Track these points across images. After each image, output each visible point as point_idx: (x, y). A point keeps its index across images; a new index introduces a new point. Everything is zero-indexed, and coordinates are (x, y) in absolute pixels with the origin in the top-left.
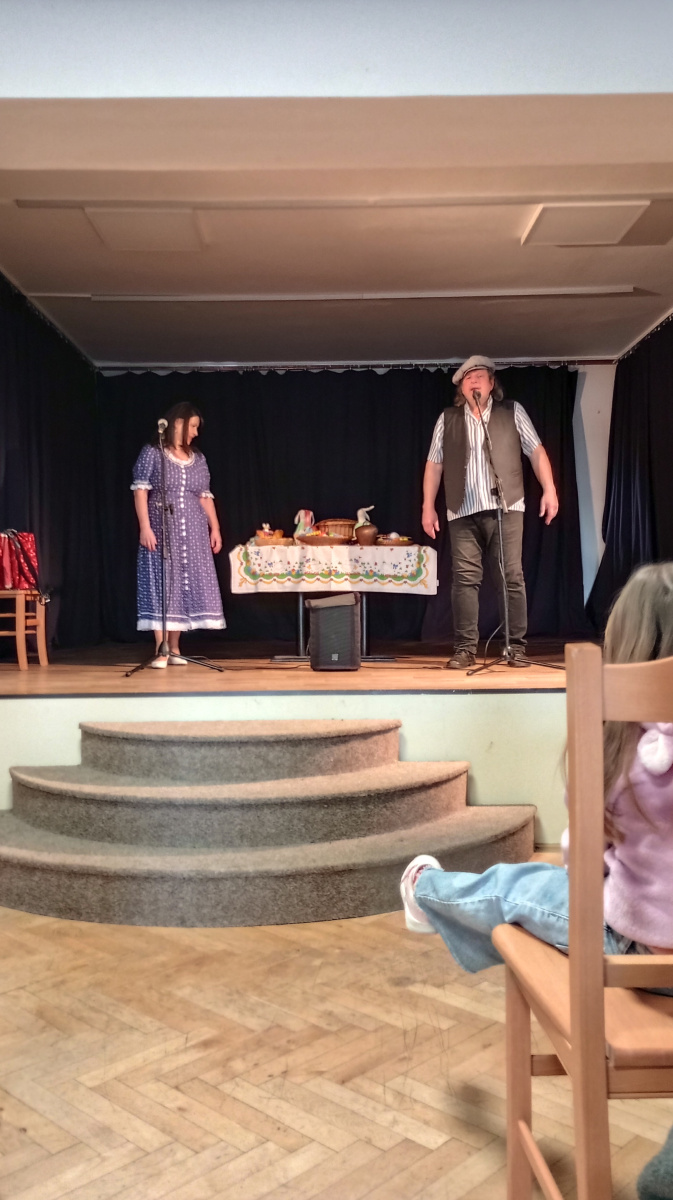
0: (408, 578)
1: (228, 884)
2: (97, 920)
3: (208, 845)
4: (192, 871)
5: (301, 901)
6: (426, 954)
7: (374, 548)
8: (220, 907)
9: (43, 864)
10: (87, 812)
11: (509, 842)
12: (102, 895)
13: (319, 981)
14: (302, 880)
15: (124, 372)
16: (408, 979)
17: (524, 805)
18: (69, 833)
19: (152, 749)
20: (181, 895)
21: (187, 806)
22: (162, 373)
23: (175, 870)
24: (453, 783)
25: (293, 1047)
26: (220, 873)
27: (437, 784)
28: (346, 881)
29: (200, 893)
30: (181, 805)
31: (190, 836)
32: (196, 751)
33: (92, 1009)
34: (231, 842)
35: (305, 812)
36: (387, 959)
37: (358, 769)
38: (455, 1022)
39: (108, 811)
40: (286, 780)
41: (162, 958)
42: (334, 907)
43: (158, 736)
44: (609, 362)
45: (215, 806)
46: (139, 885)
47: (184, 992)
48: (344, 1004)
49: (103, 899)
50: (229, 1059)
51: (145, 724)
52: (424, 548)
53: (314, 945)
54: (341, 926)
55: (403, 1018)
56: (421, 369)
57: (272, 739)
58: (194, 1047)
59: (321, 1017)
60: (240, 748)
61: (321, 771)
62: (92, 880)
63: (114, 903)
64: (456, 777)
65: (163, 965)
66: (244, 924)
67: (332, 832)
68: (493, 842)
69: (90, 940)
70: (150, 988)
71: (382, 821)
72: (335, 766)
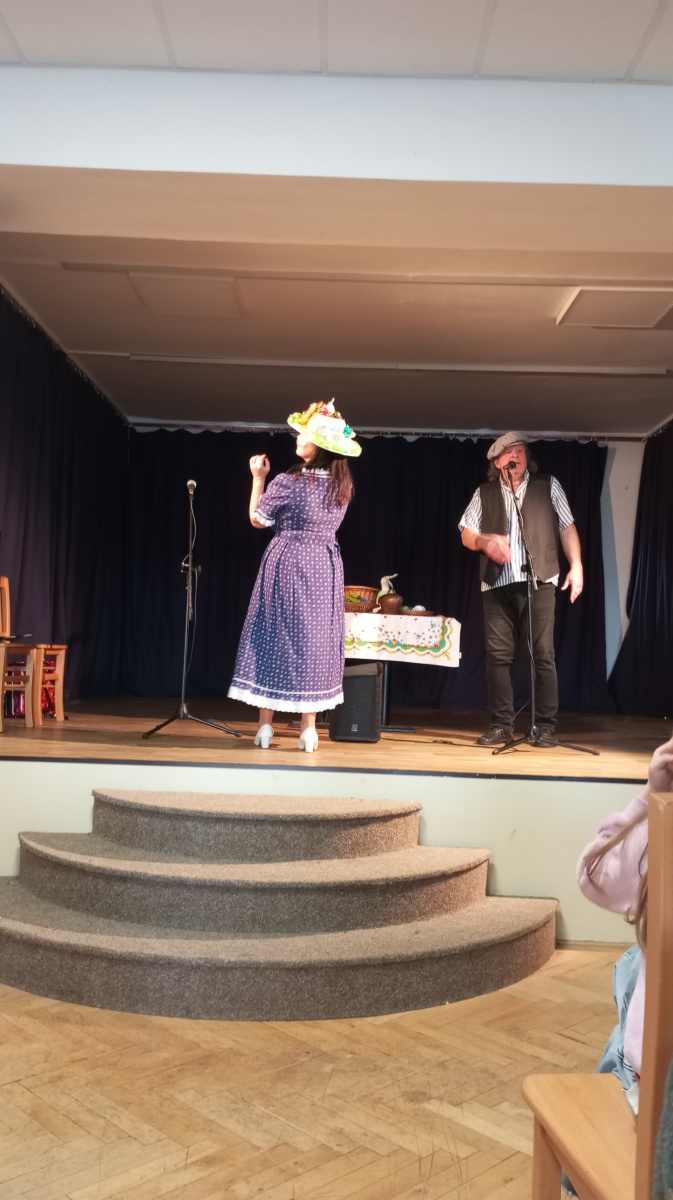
0: (431, 648)
1: (238, 974)
2: (99, 1005)
3: (219, 930)
4: (200, 959)
5: (313, 996)
6: (442, 1065)
7: (398, 617)
8: (226, 1000)
9: (46, 941)
10: (95, 887)
11: (531, 939)
12: (105, 979)
13: (329, 1091)
14: (315, 973)
15: (157, 429)
16: (423, 1094)
17: (545, 898)
18: (75, 908)
19: (165, 822)
20: (188, 983)
21: (201, 886)
22: (195, 431)
23: (183, 957)
24: (473, 872)
25: (300, 1170)
26: (230, 962)
27: (457, 874)
28: (360, 976)
29: (207, 982)
30: (192, 885)
31: (200, 918)
32: (210, 828)
33: (90, 1111)
34: (241, 927)
35: (321, 899)
36: (401, 1069)
37: (375, 853)
38: (474, 1150)
39: (117, 887)
40: (301, 862)
41: (164, 1055)
42: (346, 1004)
43: (172, 809)
44: (638, 439)
45: (228, 888)
46: (145, 970)
47: (187, 1098)
48: (355, 1120)
49: (106, 983)
50: (232, 1181)
51: (161, 794)
52: (449, 619)
53: (325, 1048)
54: (353, 1026)
55: (419, 1142)
56: (451, 438)
57: (289, 819)
58: (194, 1163)
59: (331, 1135)
60: (256, 826)
61: (338, 854)
62: (96, 961)
63: (118, 988)
64: (476, 867)
65: (166, 1062)
66: (251, 1017)
67: (346, 921)
68: (514, 940)
69: (91, 1029)
70: (151, 1089)
71: (399, 911)
72: (353, 849)
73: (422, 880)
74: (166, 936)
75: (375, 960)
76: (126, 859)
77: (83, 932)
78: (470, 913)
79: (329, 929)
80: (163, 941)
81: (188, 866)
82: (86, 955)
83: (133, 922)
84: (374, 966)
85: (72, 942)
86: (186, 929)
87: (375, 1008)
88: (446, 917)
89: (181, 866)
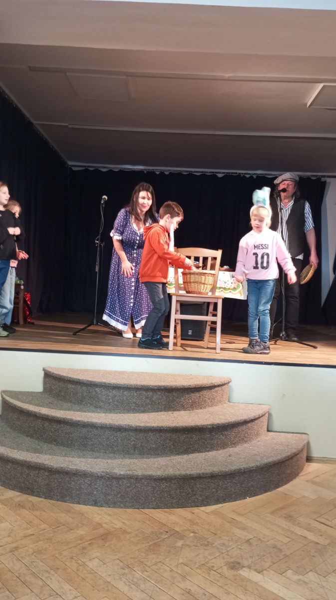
0: (232, 289)
1: (125, 481)
2: (43, 497)
3: (114, 453)
4: (103, 472)
5: (169, 495)
6: (248, 541)
8: (118, 496)
9: (13, 458)
10: (43, 425)
11: (295, 459)
12: (47, 482)
13: (181, 561)
14: (171, 482)
15: (84, 168)
16: (239, 563)
17: (301, 433)
18: (32, 437)
19: (84, 388)
20: (96, 486)
21: (104, 427)
22: (104, 170)
23: (92, 471)
24: (261, 419)
26: (120, 475)
27: (252, 421)
28: (198, 484)
29: (107, 486)
30: (99, 427)
31: (103, 445)
32: (110, 392)
33: (33, 574)
34: (128, 451)
35: (174, 436)
36: (224, 544)
37: (205, 407)
39: (55, 426)
40: (162, 413)
41: (81, 532)
42: (189, 499)
43: (88, 381)
45: (119, 429)
46: (70, 478)
47: (93, 564)
49: (47, 484)
51: (82, 370)
53: (177, 529)
54: (193, 513)
56: (242, 175)
57: (155, 388)
60: (136, 392)
61: (184, 408)
62: (42, 471)
63: (54, 487)
65: (82, 538)
66: (132, 507)
67: (189, 449)
68: (286, 460)
69: (38, 513)
70: (72, 558)
71: (219, 443)
72: (192, 405)
73: (233, 424)
74: (83, 456)
75: (207, 474)
76: (61, 409)
77: (35, 453)
78: (259, 443)
79: (178, 453)
80: (82, 459)
81: (96, 414)
82: (36, 468)
83: (64, 446)
84: (206, 478)
85: (28, 460)
86: (95, 452)
87: (206, 502)
88: (246, 445)
89: (92, 415)
